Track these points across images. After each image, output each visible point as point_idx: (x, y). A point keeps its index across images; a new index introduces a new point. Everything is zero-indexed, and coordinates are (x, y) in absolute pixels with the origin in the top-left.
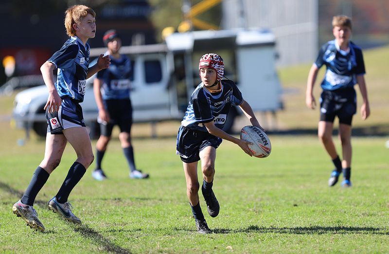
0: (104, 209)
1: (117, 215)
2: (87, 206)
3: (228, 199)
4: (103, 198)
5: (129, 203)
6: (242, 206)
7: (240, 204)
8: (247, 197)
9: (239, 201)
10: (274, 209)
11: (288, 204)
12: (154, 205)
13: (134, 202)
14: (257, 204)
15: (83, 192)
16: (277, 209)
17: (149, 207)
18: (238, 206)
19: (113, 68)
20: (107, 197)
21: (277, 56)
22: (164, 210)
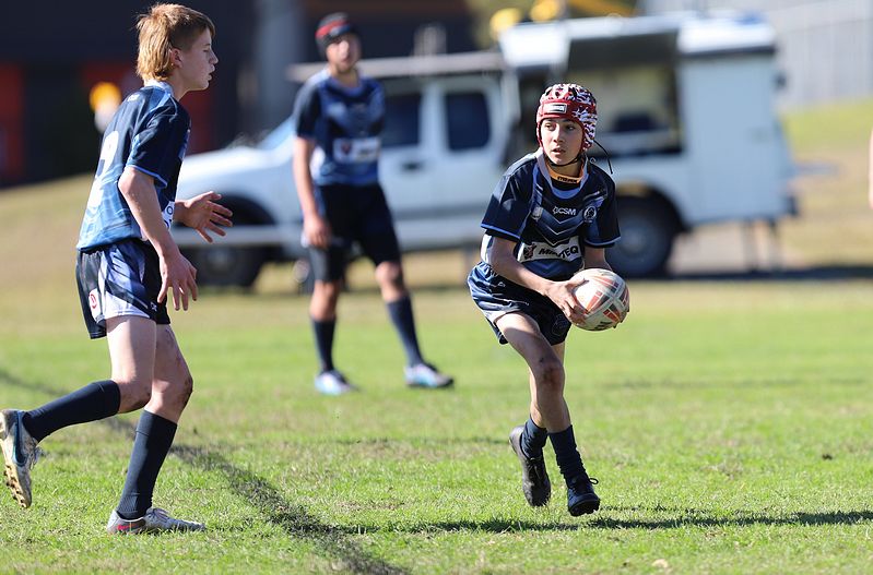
0: (344, 468)
1: (379, 482)
2: (302, 460)
3: (658, 440)
4: (343, 439)
5: (407, 452)
6: (694, 459)
7: (688, 455)
8: (704, 438)
9: (684, 446)
10: (773, 467)
11: (810, 454)
12: (470, 456)
13: (420, 449)
14: (730, 453)
15: (293, 425)
16: (780, 466)
17: (458, 462)
18: (682, 459)
19: (336, 110)
20: (352, 436)
21: (781, 82)
22: (495, 470)
